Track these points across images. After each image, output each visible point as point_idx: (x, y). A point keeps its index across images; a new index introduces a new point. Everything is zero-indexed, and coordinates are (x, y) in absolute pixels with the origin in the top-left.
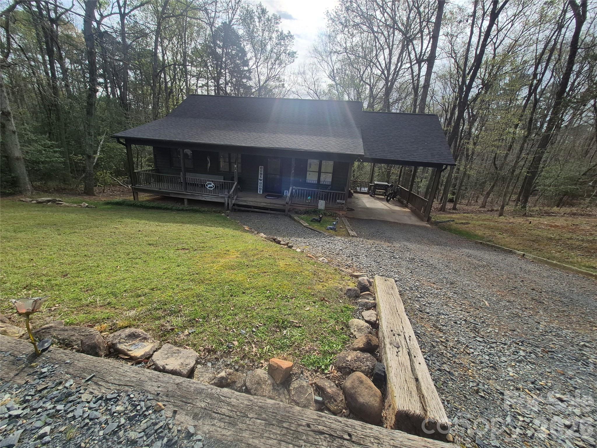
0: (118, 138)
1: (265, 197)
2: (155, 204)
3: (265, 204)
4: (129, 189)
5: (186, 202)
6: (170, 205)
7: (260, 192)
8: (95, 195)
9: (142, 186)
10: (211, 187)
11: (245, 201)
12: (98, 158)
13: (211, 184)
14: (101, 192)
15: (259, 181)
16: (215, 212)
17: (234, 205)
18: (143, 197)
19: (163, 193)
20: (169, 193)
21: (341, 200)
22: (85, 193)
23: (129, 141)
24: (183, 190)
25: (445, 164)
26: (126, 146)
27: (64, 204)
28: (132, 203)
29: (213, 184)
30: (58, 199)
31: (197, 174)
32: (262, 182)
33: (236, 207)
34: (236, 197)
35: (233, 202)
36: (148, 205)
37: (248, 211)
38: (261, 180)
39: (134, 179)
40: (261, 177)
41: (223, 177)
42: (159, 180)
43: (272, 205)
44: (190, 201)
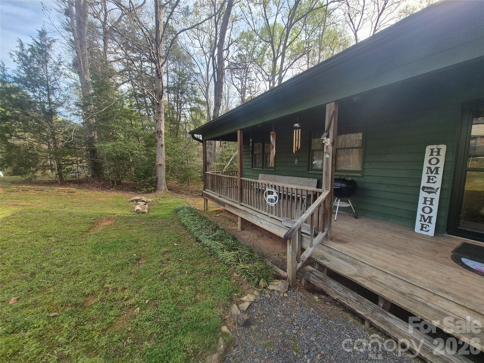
0: (193, 134)
7: (426, 228)
15: (423, 194)
24: (238, 201)
32: (435, 196)
40: (432, 181)
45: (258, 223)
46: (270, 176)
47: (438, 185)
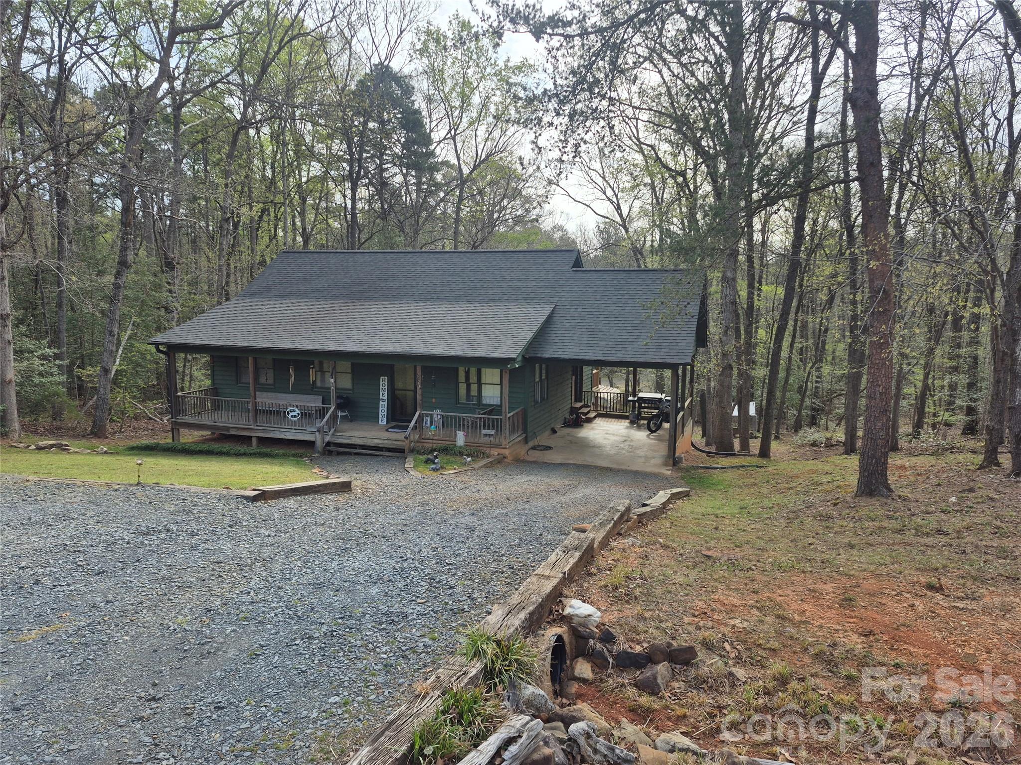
0: (157, 345)
1: (387, 430)
2: (205, 447)
3: (380, 442)
4: (164, 426)
5: (254, 442)
6: (226, 446)
7: (383, 420)
8: (107, 438)
9: (188, 419)
10: (295, 416)
11: (349, 437)
12: (117, 370)
13: (294, 411)
14: (115, 433)
15: (381, 403)
16: (294, 455)
17: (328, 444)
18: (188, 437)
19: (219, 428)
20: (228, 429)
21: (489, 429)
22: (92, 433)
23: (172, 349)
24: (251, 422)
25: (681, 364)
26: (169, 357)
27: (73, 449)
28: (170, 446)
29: (298, 411)
30: (64, 443)
31: (279, 395)
32: (386, 403)
33: (332, 448)
34: (332, 430)
35: (327, 439)
36: (192, 448)
37: (350, 454)
38: (383, 400)
39: (175, 406)
40: (384, 395)
41: (321, 397)
42: (216, 407)
43: (390, 442)
44: (262, 441)
45: (282, 436)
46: (269, 394)
47: (386, 398)
